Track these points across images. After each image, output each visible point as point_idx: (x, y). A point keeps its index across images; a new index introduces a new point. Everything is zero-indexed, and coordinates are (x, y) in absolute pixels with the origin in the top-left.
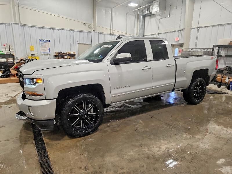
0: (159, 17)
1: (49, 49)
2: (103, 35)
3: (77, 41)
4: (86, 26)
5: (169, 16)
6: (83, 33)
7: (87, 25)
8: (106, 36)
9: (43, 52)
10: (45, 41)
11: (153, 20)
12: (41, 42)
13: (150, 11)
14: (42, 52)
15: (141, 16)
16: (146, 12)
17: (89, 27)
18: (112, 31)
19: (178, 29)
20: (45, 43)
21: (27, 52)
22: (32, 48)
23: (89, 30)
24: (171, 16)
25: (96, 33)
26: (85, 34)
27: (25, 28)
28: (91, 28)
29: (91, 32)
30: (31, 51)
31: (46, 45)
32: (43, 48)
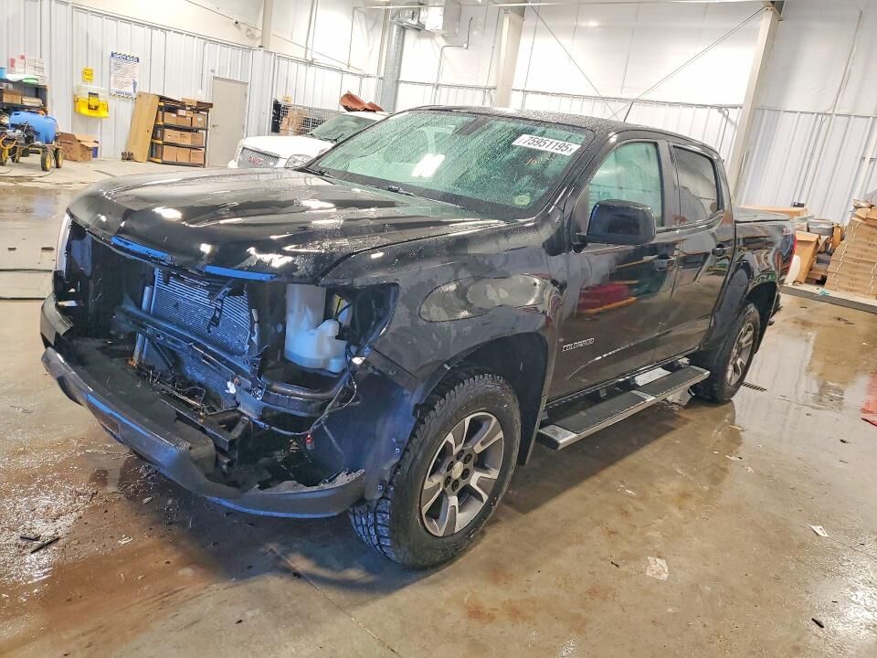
0: (441, 41)
1: (135, 84)
2: (284, 63)
3: (213, 71)
4: (239, 29)
5: (465, 46)
6: (219, 46)
7: (244, 28)
8: (294, 65)
9: (117, 89)
10: (125, 58)
11: (426, 42)
12: (113, 60)
13: (421, 20)
14: (114, 89)
15: (395, 27)
16: (410, 21)
17: (249, 33)
18: (309, 52)
19: (483, 84)
20: (125, 65)
21: (74, 85)
22: (87, 74)
23: (247, 42)
24: (470, 47)
25: (268, 56)
26: (235, 51)
27: (90, 17)
28: (252, 37)
29: (250, 49)
30: (85, 81)
31: (127, 71)
32: (120, 79)
